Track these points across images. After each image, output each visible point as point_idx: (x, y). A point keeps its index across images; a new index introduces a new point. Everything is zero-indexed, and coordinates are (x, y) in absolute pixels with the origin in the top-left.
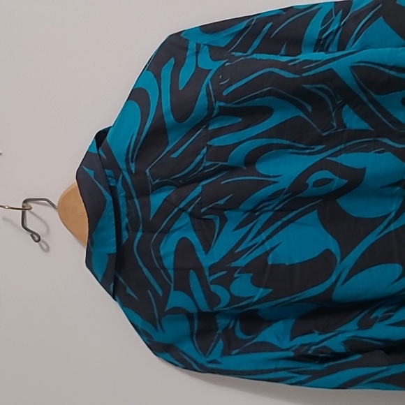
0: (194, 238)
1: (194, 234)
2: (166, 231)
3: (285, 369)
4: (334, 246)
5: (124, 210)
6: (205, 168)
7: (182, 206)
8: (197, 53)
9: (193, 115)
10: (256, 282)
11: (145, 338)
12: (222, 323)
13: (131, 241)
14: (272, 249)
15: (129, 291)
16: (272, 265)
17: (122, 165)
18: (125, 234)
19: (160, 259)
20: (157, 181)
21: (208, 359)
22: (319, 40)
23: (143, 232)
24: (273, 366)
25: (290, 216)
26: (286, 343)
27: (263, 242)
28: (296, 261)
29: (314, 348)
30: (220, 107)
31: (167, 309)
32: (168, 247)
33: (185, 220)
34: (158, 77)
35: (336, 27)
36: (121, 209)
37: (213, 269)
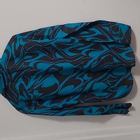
0: (23, 83)
1: (23, 82)
2: (17, 82)
3: (49, 112)
4: (57, 82)
5: (6, 78)
6: (24, 67)
7: (19, 76)
8: (19, 40)
9: (20, 55)
10: (39, 92)
11: (15, 107)
12: (33, 102)
13: (8, 85)
14: (43, 84)
15: (9, 96)
16: (43, 88)
17: (4, 68)
18: (7, 84)
19: (15, 88)
20: (13, 71)
21: (31, 111)
22: (48, 36)
23: (11, 82)
24: (46, 112)
25: (47, 76)
26: (49, 106)
27: (40, 83)
28: (49, 86)
29: (55, 107)
30: (26, 53)
31: (19, 100)
32: (17, 86)
33: (21, 79)
34: (11, 47)
35: (51, 33)
36: (5, 78)
37: (28, 90)
